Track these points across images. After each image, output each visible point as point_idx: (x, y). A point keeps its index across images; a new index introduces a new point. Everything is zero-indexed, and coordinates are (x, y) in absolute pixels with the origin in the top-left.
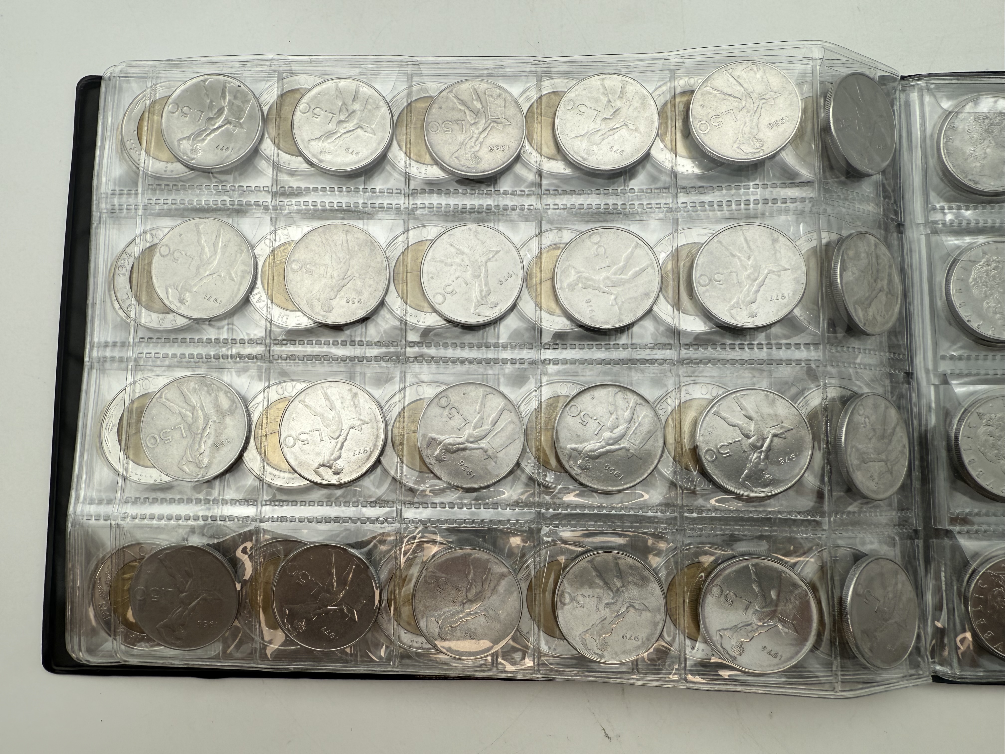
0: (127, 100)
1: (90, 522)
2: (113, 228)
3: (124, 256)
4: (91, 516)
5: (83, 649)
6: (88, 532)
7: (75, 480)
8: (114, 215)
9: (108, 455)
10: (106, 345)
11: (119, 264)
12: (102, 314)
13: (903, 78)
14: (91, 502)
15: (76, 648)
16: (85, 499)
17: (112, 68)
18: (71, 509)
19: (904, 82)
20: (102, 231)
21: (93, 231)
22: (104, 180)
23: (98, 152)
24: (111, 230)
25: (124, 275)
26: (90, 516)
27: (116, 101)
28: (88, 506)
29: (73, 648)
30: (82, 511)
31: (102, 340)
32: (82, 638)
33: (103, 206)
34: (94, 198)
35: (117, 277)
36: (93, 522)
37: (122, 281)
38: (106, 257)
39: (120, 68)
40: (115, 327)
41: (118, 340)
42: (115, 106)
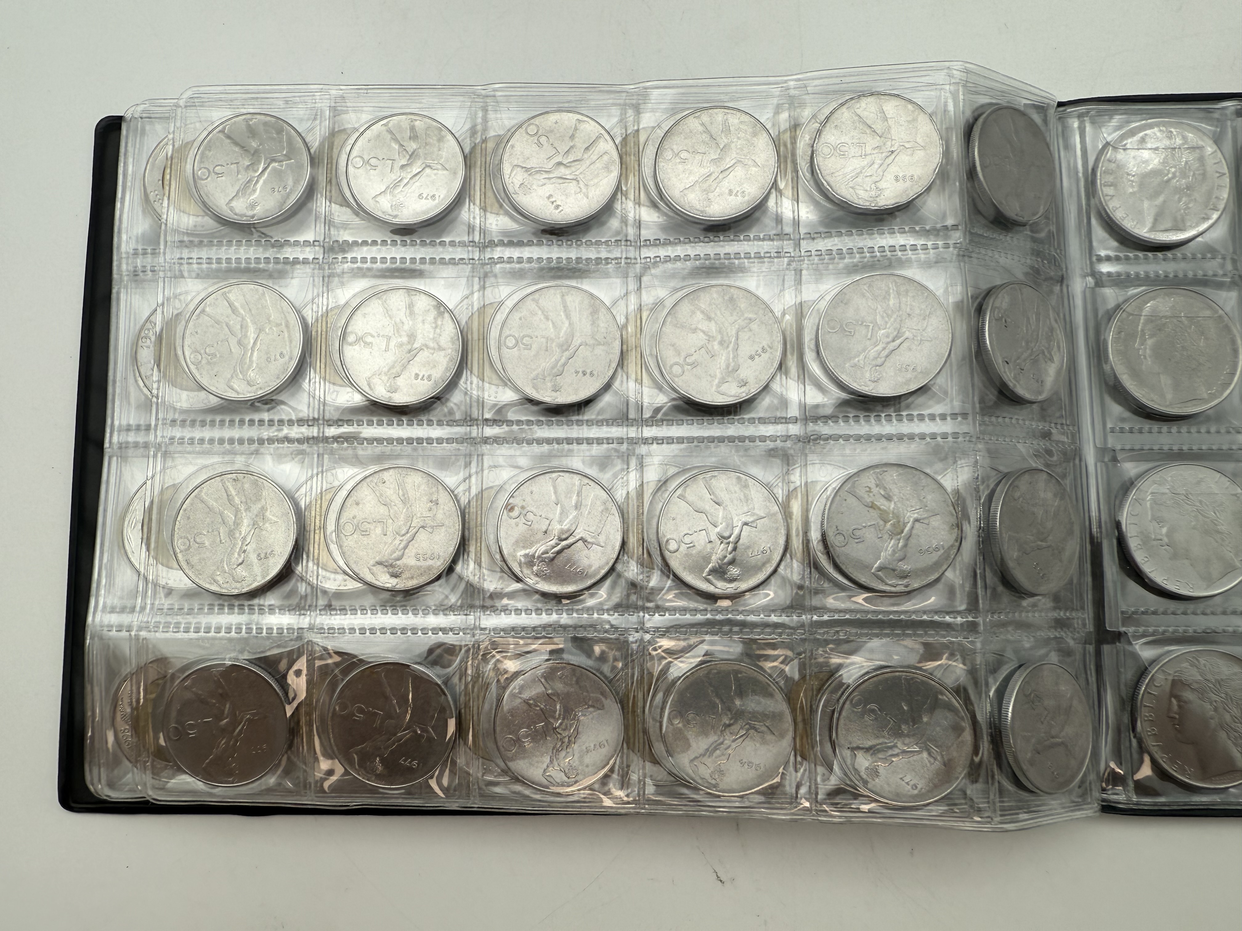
0: (150, 143)
1: (111, 633)
2: (135, 293)
3: (148, 325)
4: (112, 626)
5: (103, 781)
6: (109, 646)
7: (94, 585)
8: (138, 278)
9: (130, 556)
10: (128, 429)
11: (143, 334)
12: (124, 392)
13: (1061, 104)
14: (113, 610)
15: (96, 780)
16: (104, 607)
17: (133, 109)
18: (90, 619)
19: (1061, 109)
20: (123, 296)
21: (114, 296)
22: (124, 237)
23: (118, 205)
24: (133, 296)
25: (148, 347)
26: (110, 627)
27: (137, 146)
28: (108, 615)
29: (92, 780)
30: (101, 621)
31: (124, 423)
32: (102, 769)
33: (124, 267)
34: (115, 258)
35: (140, 351)
36: (113, 633)
37: (146, 354)
38: (127, 328)
39: (141, 108)
40: (138, 407)
41: (142, 422)
42: (137, 151)
